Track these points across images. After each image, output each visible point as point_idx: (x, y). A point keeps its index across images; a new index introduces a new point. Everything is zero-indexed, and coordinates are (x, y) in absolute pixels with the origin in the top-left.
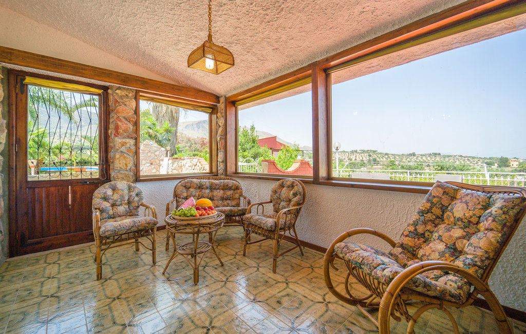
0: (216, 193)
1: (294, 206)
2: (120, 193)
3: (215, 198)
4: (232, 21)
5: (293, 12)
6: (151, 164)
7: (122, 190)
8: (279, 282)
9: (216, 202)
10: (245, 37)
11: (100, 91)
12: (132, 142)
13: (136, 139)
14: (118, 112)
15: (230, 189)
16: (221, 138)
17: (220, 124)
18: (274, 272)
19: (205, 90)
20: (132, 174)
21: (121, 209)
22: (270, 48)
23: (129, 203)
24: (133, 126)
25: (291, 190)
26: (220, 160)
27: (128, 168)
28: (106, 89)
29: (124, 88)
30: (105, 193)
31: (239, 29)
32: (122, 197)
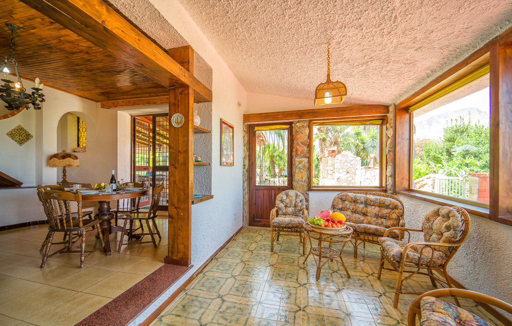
0: (370, 209)
1: (444, 242)
2: (291, 198)
3: (369, 214)
4: (356, 48)
5: (411, 12)
6: (348, 173)
7: (292, 197)
8: (391, 317)
9: (369, 218)
10: (376, 53)
11: (288, 127)
12: (306, 160)
13: (309, 158)
14: (297, 139)
15: (387, 207)
16: (389, 151)
17: (390, 136)
18: (396, 307)
19: (370, 104)
20: (306, 184)
21: (290, 210)
22: (412, 51)
23: (295, 206)
24: (307, 148)
25: (446, 221)
26: (388, 174)
27: (304, 180)
28: (291, 124)
29: (301, 121)
30: (282, 198)
31: (366, 50)
32: (291, 201)
